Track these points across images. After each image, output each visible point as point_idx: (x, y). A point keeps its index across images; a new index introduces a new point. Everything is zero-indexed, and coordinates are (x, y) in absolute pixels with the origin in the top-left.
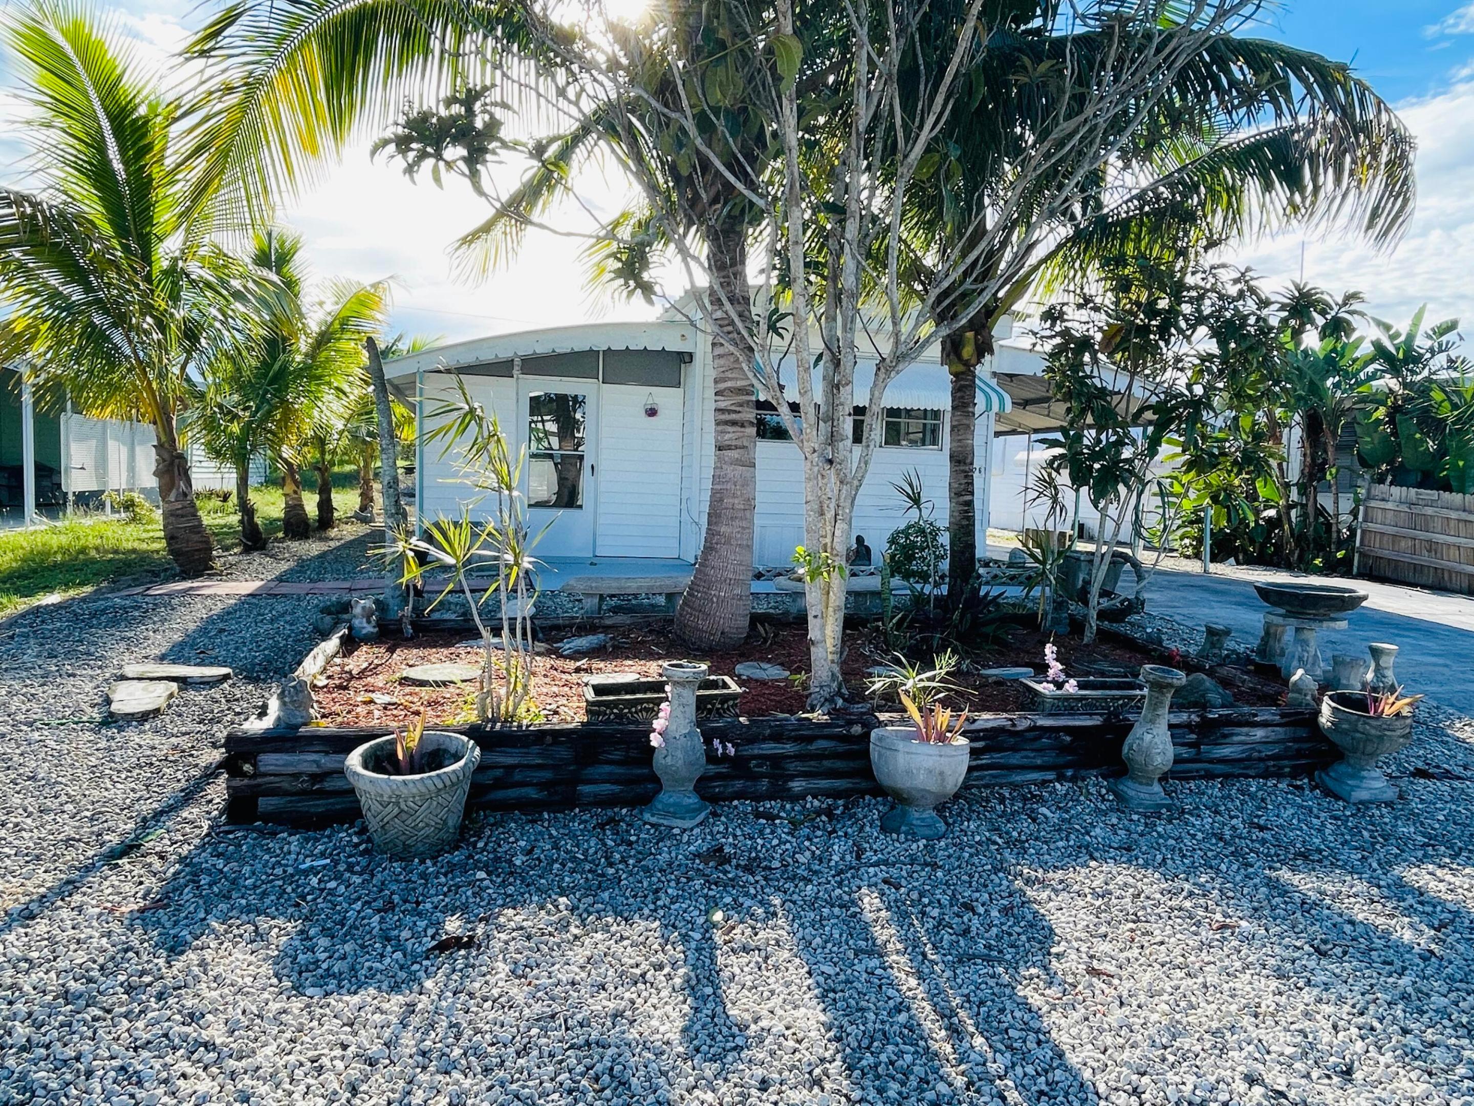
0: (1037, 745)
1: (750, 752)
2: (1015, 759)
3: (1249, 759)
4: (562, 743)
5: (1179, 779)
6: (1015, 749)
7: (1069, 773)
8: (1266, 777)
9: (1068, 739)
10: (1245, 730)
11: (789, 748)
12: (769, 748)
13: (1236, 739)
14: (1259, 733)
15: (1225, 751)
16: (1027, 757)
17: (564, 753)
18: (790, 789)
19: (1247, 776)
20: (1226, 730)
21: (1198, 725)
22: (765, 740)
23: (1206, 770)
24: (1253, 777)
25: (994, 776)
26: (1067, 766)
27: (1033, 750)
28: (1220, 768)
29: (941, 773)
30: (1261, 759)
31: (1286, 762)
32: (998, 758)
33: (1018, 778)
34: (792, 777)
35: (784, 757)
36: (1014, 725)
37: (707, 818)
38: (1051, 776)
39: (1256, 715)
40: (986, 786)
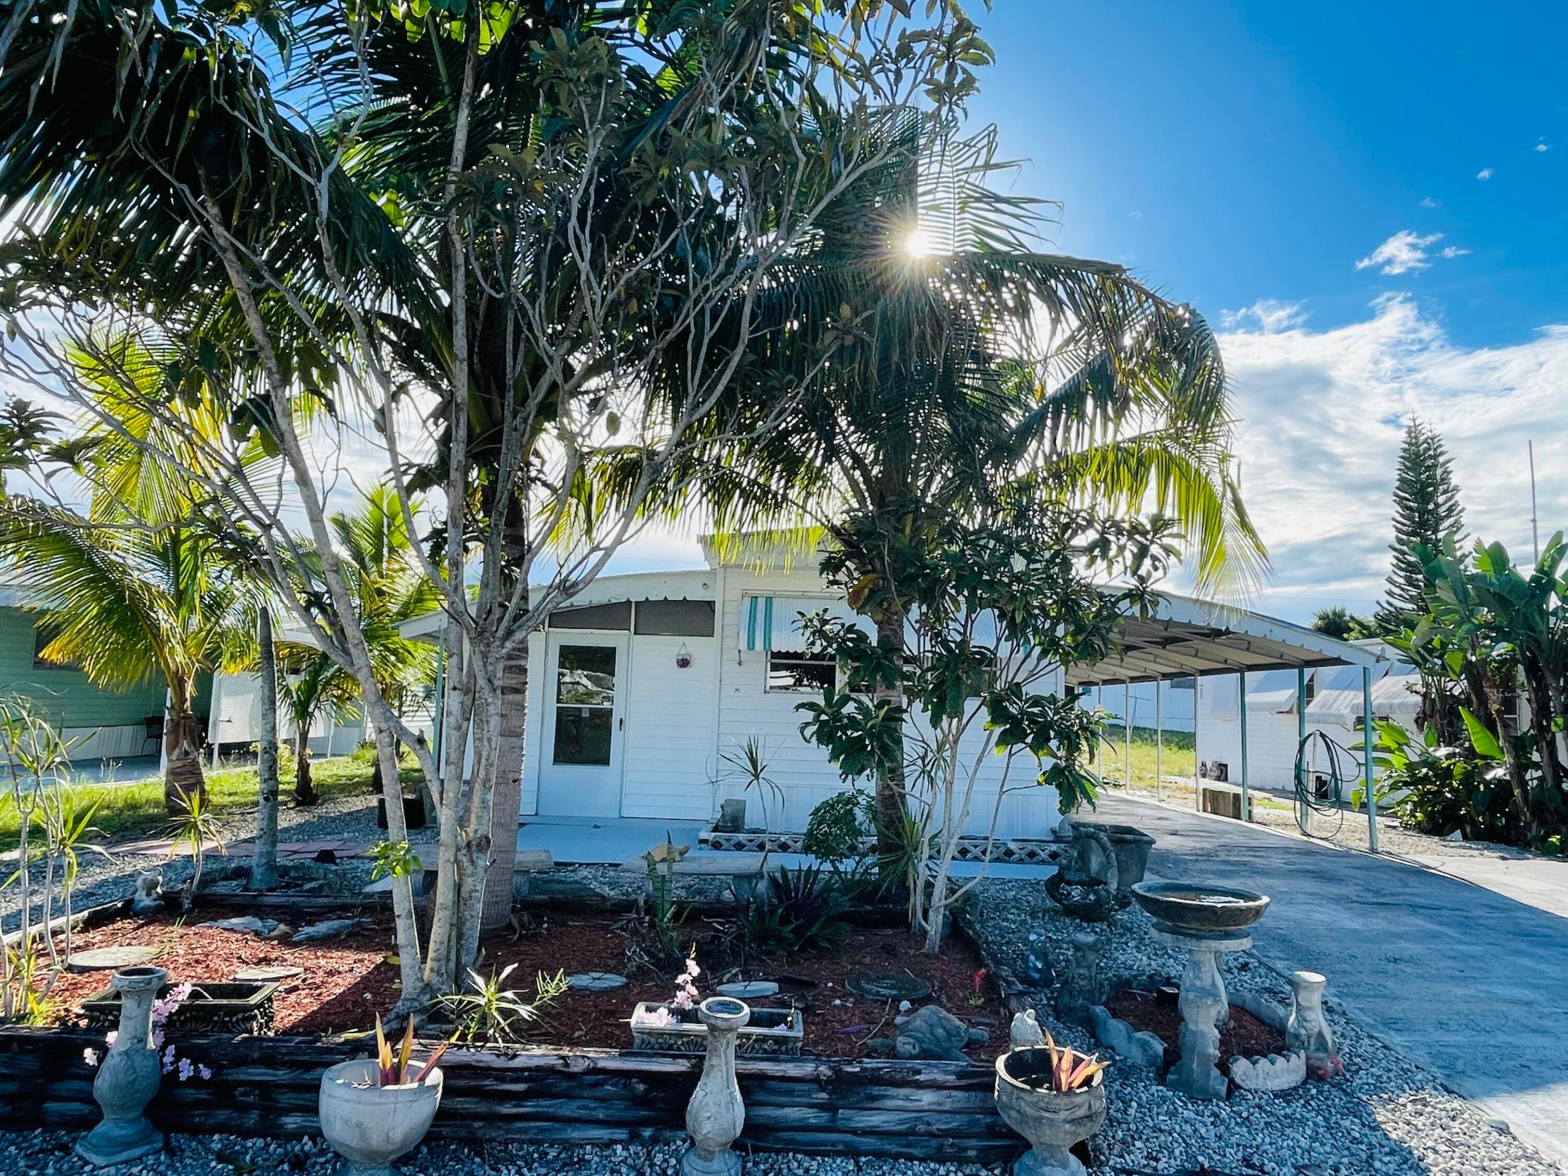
0: (598, 1092)
1: (235, 1077)
2: (569, 1109)
3: (912, 1132)
4: (29, 1052)
5: (806, 1153)
6: (569, 1096)
7: (647, 1133)
8: (942, 1162)
9: (642, 1087)
10: (903, 1091)
11: (282, 1075)
12: (258, 1074)
13: (889, 1103)
14: (927, 1098)
15: (875, 1120)
16: (585, 1108)
17: (28, 1062)
18: (281, 1126)
19: (911, 1158)
20: (876, 1091)
21: (829, 1081)
22: (254, 1063)
23: (846, 1144)
24: (921, 1160)
25: (542, 1130)
26: (645, 1123)
27: (596, 1099)
28: (869, 1142)
29: (359, 1125)
30: (932, 1135)
31: (973, 1142)
32: (545, 1105)
33: (575, 1134)
34: (288, 1111)
35: (276, 1086)
36: (567, 1065)
37: (147, 1154)
38: (621, 1134)
39: (918, 1072)
40: (531, 1142)
